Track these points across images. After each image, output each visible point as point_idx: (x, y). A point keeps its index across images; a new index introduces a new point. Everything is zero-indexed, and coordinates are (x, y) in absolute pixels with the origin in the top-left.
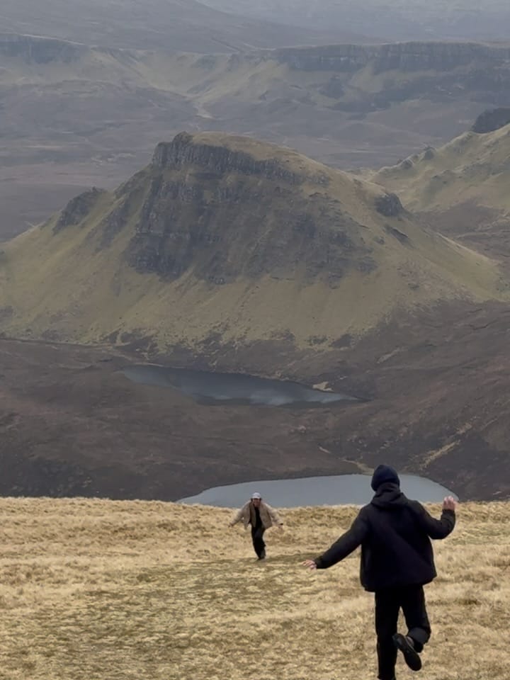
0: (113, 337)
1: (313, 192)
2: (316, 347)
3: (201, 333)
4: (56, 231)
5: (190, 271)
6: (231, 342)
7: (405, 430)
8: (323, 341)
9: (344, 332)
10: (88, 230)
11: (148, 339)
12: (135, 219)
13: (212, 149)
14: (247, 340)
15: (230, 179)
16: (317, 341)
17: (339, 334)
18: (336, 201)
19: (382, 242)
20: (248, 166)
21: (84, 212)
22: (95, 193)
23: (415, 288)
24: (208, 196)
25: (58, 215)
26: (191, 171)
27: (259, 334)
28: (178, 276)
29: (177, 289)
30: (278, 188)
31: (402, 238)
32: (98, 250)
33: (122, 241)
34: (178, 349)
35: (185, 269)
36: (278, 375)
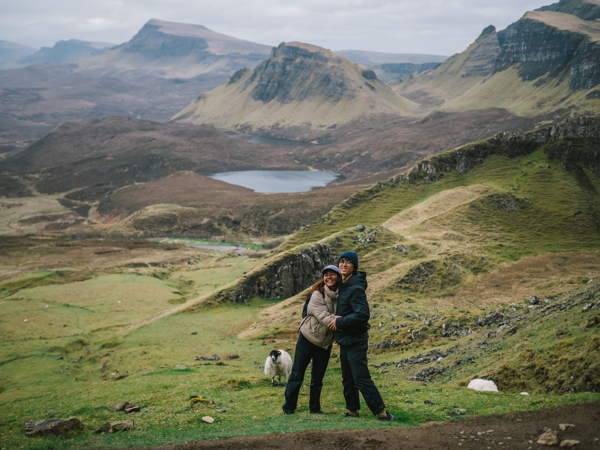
0: (237, 126)
1: (332, 65)
2: (320, 129)
3: (272, 123)
4: (227, 86)
5: (275, 99)
6: (283, 126)
7: (338, 154)
8: (324, 126)
9: (334, 123)
10: (239, 84)
11: (250, 126)
12: (258, 79)
13: (292, 48)
14: (290, 126)
15: (298, 60)
16: (321, 126)
17: (331, 124)
18: (343, 70)
19: (361, 87)
20: (307, 55)
21: (239, 77)
22: (245, 70)
23: (372, 107)
24: (288, 68)
25: (229, 80)
26: (282, 57)
27: (297, 123)
28: (269, 101)
29: (268, 106)
30: (318, 64)
31: (372, 88)
32: (241, 92)
33: (251, 88)
34: (261, 130)
35: (273, 98)
36: (298, 138)
